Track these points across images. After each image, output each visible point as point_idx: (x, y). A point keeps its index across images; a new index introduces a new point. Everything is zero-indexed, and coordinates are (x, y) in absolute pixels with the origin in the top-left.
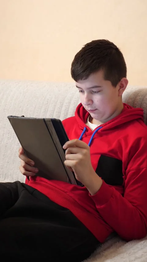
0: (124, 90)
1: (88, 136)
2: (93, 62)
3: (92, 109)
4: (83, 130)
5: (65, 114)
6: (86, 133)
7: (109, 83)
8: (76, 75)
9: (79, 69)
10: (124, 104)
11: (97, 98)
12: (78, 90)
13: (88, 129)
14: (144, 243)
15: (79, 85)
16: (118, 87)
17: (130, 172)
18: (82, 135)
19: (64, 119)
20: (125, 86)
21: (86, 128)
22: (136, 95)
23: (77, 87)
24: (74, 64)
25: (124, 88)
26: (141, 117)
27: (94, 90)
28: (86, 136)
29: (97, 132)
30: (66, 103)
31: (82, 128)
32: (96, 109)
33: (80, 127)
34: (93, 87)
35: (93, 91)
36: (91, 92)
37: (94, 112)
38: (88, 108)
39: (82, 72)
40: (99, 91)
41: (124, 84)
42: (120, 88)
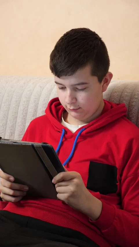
0: (108, 85)
1: (68, 140)
3: (75, 108)
4: (60, 132)
5: (24, 114)
6: (66, 136)
7: (95, 79)
13: (67, 131)
18: (61, 139)
23: (56, 83)
25: (108, 83)
27: (79, 87)
28: (66, 139)
31: (59, 130)
32: (80, 108)
33: (55, 128)
34: (79, 84)
35: (77, 88)
36: (75, 89)
37: (77, 111)
38: (70, 107)
40: (85, 88)
41: (109, 79)
42: (104, 84)
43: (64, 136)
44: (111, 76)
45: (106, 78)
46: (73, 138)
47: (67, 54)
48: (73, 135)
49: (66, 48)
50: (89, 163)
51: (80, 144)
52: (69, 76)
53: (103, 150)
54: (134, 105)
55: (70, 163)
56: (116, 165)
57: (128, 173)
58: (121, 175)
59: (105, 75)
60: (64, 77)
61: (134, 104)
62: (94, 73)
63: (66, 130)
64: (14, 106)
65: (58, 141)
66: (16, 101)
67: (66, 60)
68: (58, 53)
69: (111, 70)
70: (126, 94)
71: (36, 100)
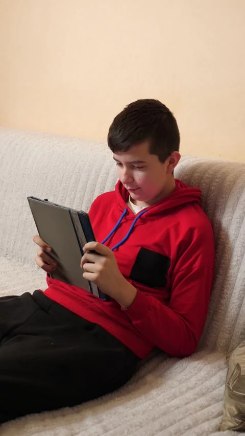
0: (174, 166)
1: (129, 221)
2: (136, 130)
3: (132, 188)
4: (122, 212)
7: (155, 158)
8: (114, 145)
9: (118, 137)
10: (177, 181)
11: (138, 175)
12: (115, 163)
13: (129, 212)
14: (198, 364)
15: (117, 157)
16: (167, 162)
17: (179, 272)
18: (120, 218)
19: (100, 194)
21: (127, 210)
22: (193, 170)
24: (112, 129)
26: (197, 200)
27: (136, 165)
29: (140, 217)
30: (104, 174)
31: (121, 209)
33: (119, 207)
35: (133, 166)
37: (135, 192)
38: (127, 186)
39: (122, 142)
40: (142, 167)
42: (170, 164)
43: (125, 216)
56: (170, 256)
57: (180, 267)
58: (173, 268)
61: (213, 188)
64: (93, 177)
70: (207, 175)
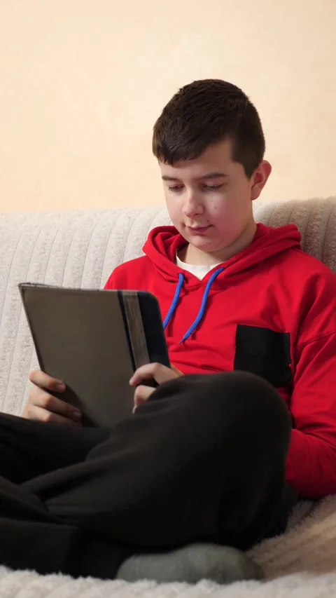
0: (262, 187)
1: (191, 293)
5: (97, 270)
6: (186, 286)
7: (240, 169)
11: (214, 201)
16: (252, 179)
18: (177, 293)
20: (264, 178)
21: (184, 276)
23: (165, 178)
25: (262, 183)
27: (210, 183)
28: (187, 292)
32: (211, 226)
35: (206, 185)
36: (201, 187)
37: (205, 233)
40: (221, 185)
41: (264, 175)
42: (255, 183)
43: (183, 286)
44: (268, 168)
45: (260, 172)
46: (200, 289)
47: (187, 119)
48: (200, 284)
49: (185, 109)
50: (235, 327)
51: (215, 299)
52: (191, 159)
53: (260, 303)
54: (316, 231)
55: (199, 333)
59: (257, 165)
60: (182, 162)
62: (237, 157)
63: (186, 275)
65: (172, 298)
66: (80, 247)
67: (186, 129)
68: (170, 118)
69: (267, 157)
71: (121, 240)
